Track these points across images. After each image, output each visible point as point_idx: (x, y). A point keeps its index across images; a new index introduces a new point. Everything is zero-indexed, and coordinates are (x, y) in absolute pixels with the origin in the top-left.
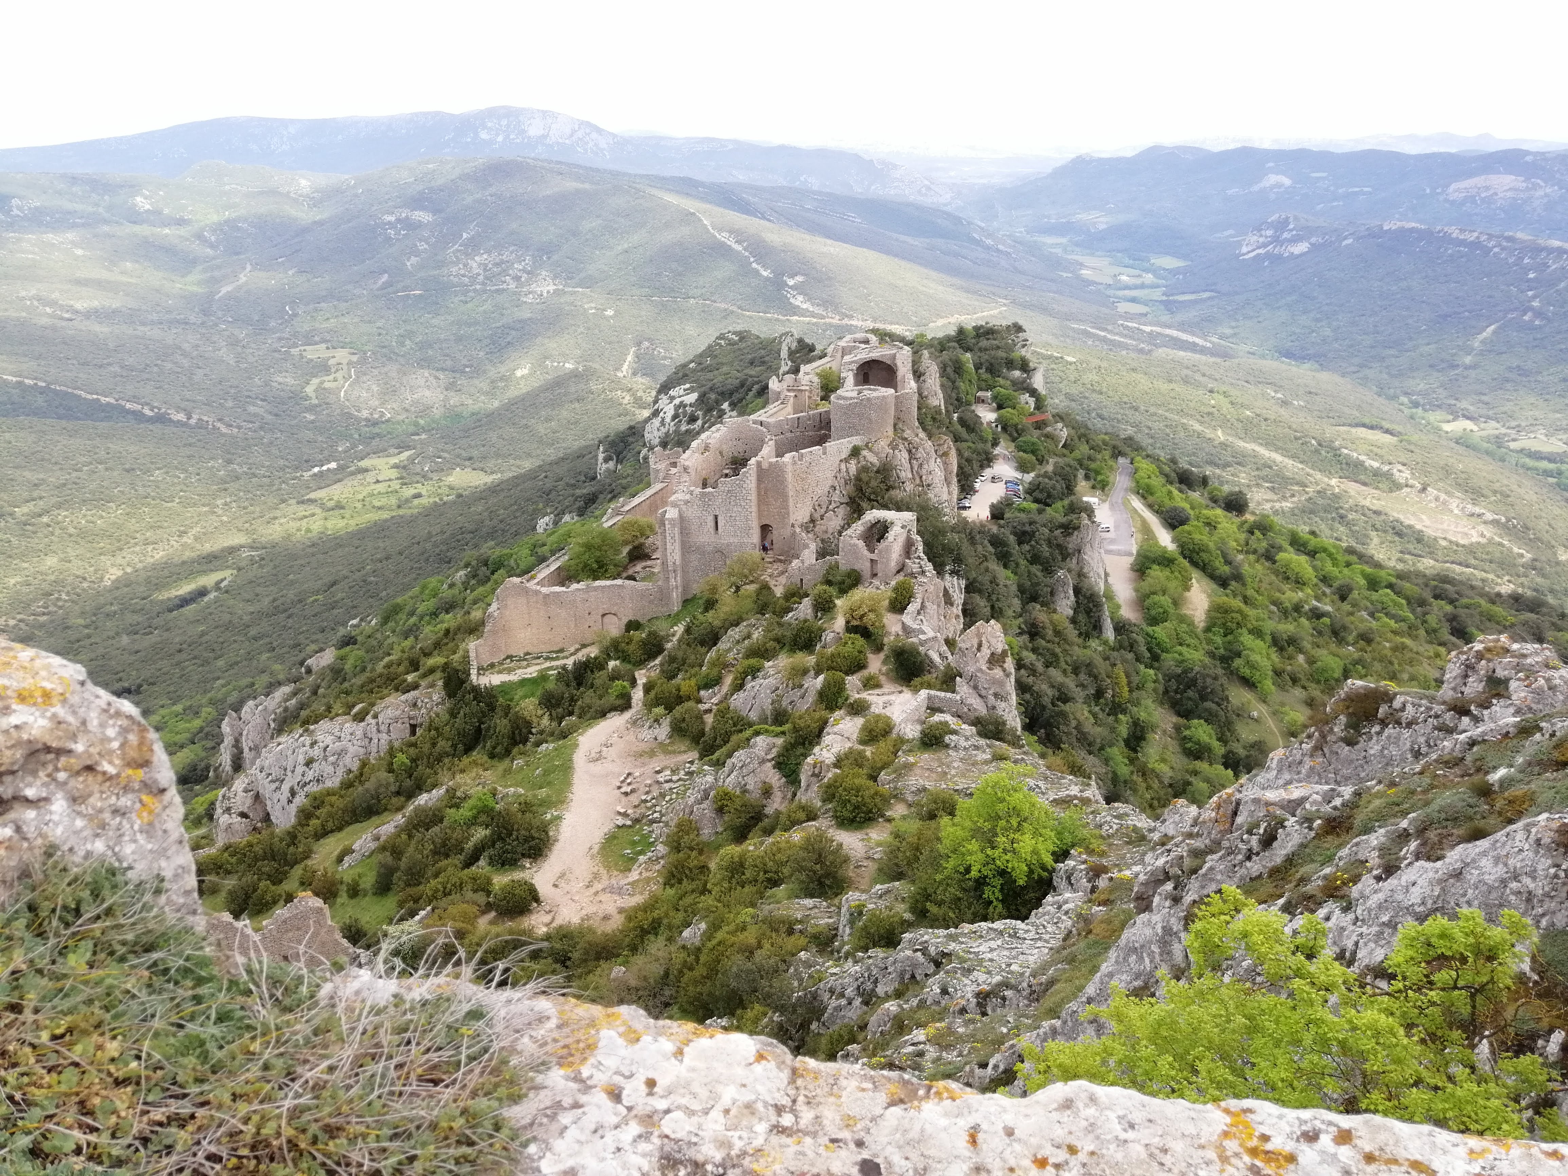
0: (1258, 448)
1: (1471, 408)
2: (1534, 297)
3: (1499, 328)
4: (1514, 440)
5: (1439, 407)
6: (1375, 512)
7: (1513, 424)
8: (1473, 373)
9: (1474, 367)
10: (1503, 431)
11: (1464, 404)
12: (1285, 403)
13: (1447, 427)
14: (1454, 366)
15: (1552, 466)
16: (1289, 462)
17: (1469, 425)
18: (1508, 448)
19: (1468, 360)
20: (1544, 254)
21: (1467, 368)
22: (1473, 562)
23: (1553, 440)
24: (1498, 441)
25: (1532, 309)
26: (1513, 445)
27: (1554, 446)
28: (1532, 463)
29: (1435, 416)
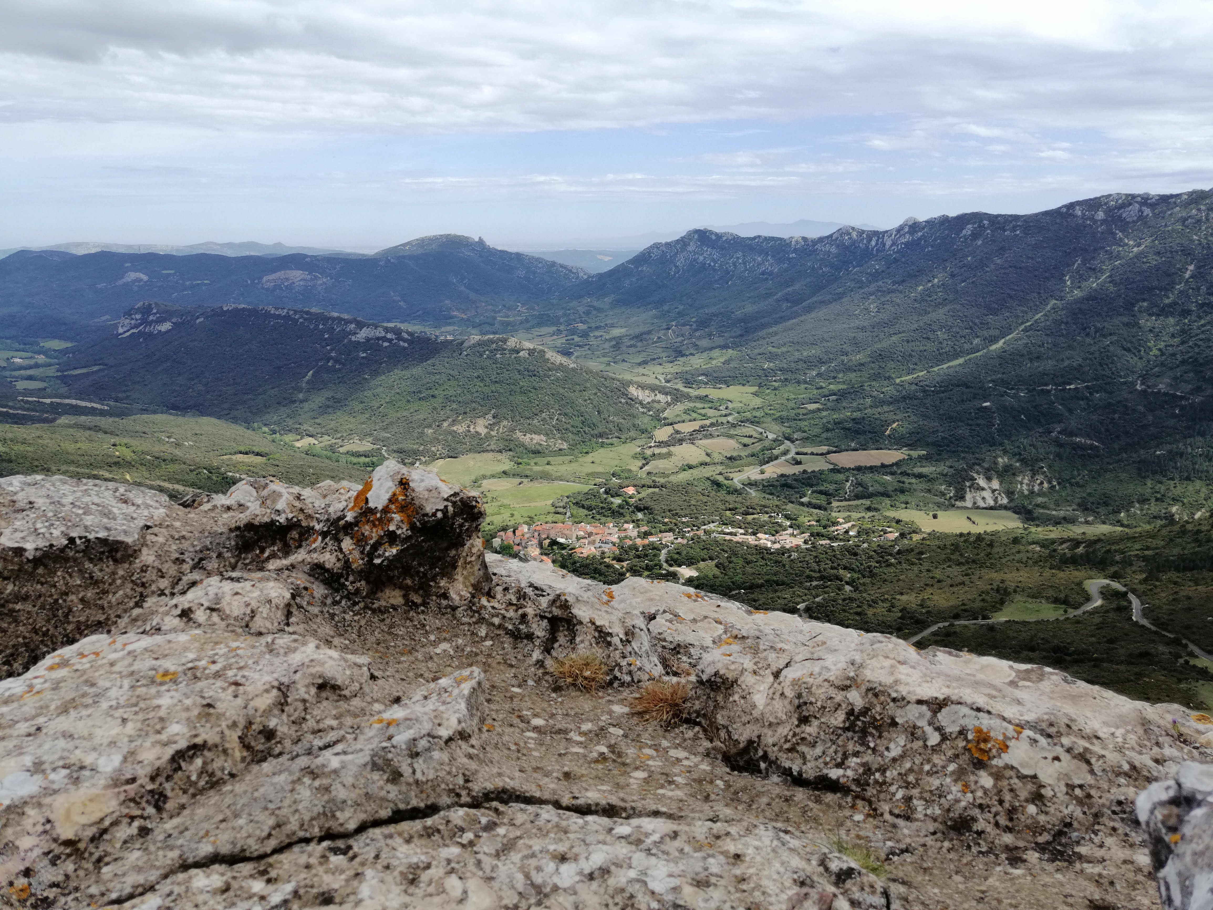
0: (162, 484)
1: (311, 429)
2: (332, 350)
3: (316, 372)
4: (341, 446)
5: (290, 431)
7: (339, 435)
8: (305, 405)
9: (305, 401)
10: (334, 441)
11: (305, 427)
12: (178, 445)
13: (298, 444)
14: (293, 402)
15: (367, 460)
16: (190, 490)
17: (312, 440)
18: (339, 452)
19: (301, 396)
20: (330, 322)
21: (301, 401)
23: (364, 442)
24: (332, 448)
25: (331, 358)
26: (341, 450)
27: (366, 446)
28: (355, 460)
29: (288, 438)
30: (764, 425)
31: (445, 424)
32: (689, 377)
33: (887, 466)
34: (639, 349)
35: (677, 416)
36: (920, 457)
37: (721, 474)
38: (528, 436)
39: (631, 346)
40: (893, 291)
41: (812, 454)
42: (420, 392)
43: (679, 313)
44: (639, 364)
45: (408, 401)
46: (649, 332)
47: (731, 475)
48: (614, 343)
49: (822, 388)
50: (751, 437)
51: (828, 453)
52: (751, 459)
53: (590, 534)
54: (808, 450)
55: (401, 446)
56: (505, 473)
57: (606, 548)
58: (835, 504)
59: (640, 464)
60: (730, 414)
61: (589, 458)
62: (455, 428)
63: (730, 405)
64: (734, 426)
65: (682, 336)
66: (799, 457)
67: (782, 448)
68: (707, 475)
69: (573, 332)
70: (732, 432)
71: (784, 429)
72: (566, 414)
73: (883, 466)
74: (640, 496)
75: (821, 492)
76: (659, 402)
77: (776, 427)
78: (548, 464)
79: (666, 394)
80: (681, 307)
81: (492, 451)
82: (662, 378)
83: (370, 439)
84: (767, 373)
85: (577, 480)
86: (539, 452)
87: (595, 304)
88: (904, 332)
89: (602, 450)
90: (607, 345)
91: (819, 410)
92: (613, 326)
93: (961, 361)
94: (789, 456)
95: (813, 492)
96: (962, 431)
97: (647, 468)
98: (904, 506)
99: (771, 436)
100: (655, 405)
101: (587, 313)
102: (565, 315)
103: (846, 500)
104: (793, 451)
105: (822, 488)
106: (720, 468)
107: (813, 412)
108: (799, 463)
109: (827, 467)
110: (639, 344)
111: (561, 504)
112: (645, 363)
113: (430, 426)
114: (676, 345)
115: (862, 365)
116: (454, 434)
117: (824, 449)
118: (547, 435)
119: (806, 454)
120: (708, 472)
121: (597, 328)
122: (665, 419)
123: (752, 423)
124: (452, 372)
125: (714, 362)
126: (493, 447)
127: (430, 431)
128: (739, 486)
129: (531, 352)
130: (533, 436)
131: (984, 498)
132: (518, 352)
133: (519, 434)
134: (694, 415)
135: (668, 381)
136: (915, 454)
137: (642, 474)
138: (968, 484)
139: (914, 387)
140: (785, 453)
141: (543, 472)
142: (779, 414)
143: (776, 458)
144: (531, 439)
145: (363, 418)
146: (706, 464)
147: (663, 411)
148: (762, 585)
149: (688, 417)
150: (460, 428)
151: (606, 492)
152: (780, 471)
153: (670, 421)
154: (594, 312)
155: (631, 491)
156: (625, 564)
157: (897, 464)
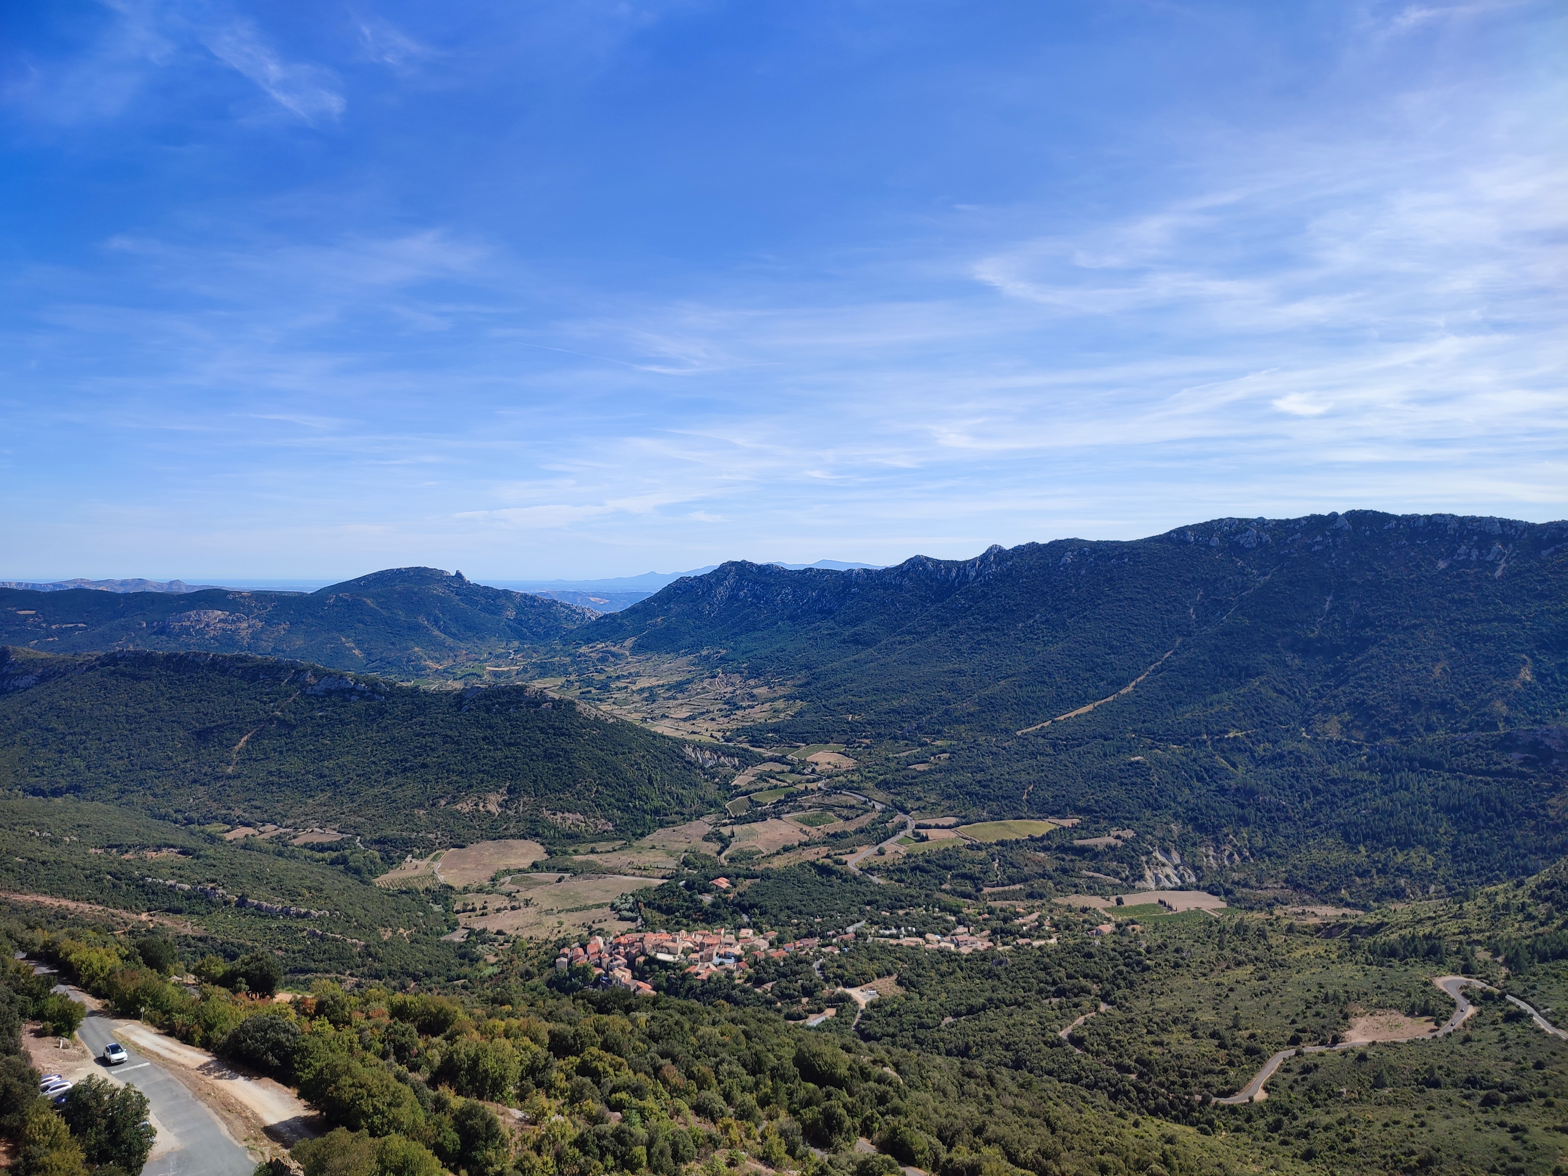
0: (41, 899)
1: (247, 815)
2: (276, 707)
3: (252, 737)
4: (295, 837)
5: (215, 818)
6: (200, 939)
7: (290, 822)
8: (238, 782)
9: (237, 776)
10: (282, 830)
11: (238, 812)
12: (55, 842)
13: (229, 837)
14: (217, 779)
15: (336, 854)
16: (85, 907)
17: (250, 831)
18: (292, 845)
19: (230, 770)
20: (275, 670)
21: (229, 777)
22: (312, 965)
23: (327, 831)
24: (281, 840)
25: (273, 718)
26: (296, 842)
27: (331, 836)
28: (319, 855)
29: (214, 828)
30: (865, 792)
31: (443, 802)
32: (756, 733)
33: (1037, 840)
34: (680, 701)
35: (750, 783)
36: (1075, 827)
37: (828, 856)
38: (559, 815)
39: (669, 698)
40: (989, 629)
41: (937, 827)
42: (406, 760)
43: (721, 658)
44: (685, 720)
45: (388, 773)
46: (689, 682)
47: (844, 858)
48: (646, 695)
49: (926, 744)
50: (852, 807)
51: (957, 825)
52: (860, 836)
53: (702, 946)
54: (932, 822)
55: (384, 834)
56: (535, 866)
57: (730, 964)
58: (986, 890)
59: (717, 847)
60: (819, 779)
61: (647, 841)
62: (458, 807)
63: (818, 769)
64: (827, 794)
65: (733, 684)
66: (923, 832)
67: (896, 820)
68: (812, 858)
69: (589, 683)
70: (827, 801)
71: (892, 797)
72: (607, 785)
73: (1032, 839)
74: (740, 889)
75: (964, 876)
76: (723, 765)
77: (880, 795)
78: (593, 851)
79: (732, 756)
80: (724, 652)
81: (513, 836)
82: (719, 735)
83: (337, 826)
84: (854, 728)
85: (637, 872)
86: (577, 836)
87: (613, 649)
88: (1013, 675)
89: (660, 830)
90: (636, 697)
91: (931, 771)
92: (638, 674)
93: (1089, 708)
94: (908, 832)
95: (954, 877)
96: (1116, 792)
97: (726, 852)
98: (1074, 890)
99: (878, 807)
100: (720, 769)
101: (603, 660)
102: (573, 663)
103: (998, 885)
104: (911, 824)
105: (964, 871)
106: (824, 850)
107: (923, 773)
108: (925, 839)
109: (961, 843)
110: (679, 695)
111: (628, 906)
112: (692, 718)
113: (421, 806)
114: (728, 695)
115: (969, 714)
116: (456, 816)
117: (952, 820)
118: (584, 813)
119: (929, 827)
120: (810, 855)
121: (618, 678)
122: (736, 787)
123: (849, 789)
124: (450, 733)
125: (782, 715)
126: (512, 831)
127: (422, 812)
128: (858, 873)
129: (557, 704)
130: (566, 815)
131: (1167, 877)
132: (538, 705)
133: (546, 813)
134: (774, 782)
135: (728, 740)
136: (1067, 823)
137: (723, 860)
138: (1144, 858)
139: (1041, 740)
140: (904, 826)
141: (587, 862)
142: (882, 777)
143: (894, 834)
144: (563, 819)
145: (322, 797)
146: (806, 844)
147: (733, 777)
148: (984, 1008)
149: (767, 785)
150: (464, 807)
151: (688, 886)
152: (903, 850)
153: (744, 789)
154: (611, 659)
155: (723, 883)
156: (768, 986)
157: (1048, 836)
